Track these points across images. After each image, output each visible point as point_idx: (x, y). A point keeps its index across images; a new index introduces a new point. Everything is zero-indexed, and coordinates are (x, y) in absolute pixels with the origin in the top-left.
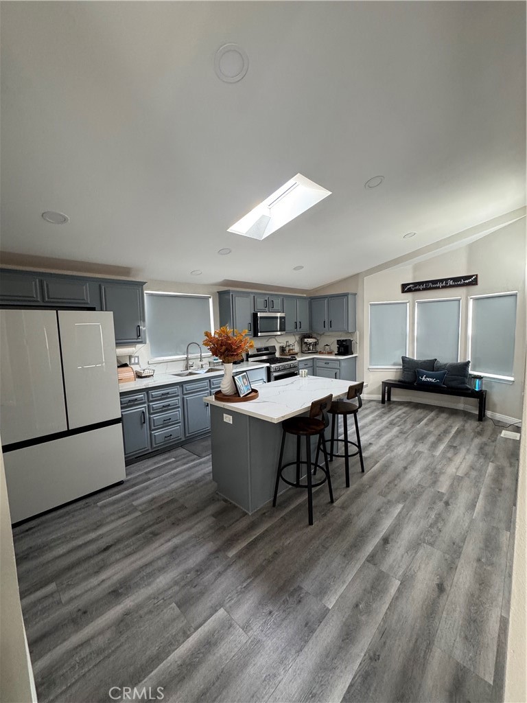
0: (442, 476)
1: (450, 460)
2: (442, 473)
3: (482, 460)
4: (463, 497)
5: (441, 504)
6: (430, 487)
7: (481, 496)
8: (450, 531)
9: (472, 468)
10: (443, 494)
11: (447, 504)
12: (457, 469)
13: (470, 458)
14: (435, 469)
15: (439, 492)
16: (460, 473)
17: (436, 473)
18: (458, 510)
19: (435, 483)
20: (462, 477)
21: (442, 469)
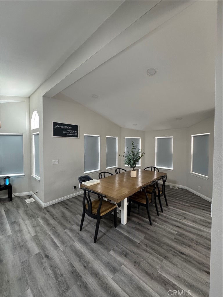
0: (27, 243)
1: (20, 231)
2: (25, 242)
3: (33, 220)
4: (48, 245)
5: (45, 260)
6: (29, 257)
7: (53, 237)
8: (64, 269)
9: (34, 227)
10: (39, 253)
11: (47, 256)
12: (29, 233)
13: (28, 222)
14: (19, 243)
15: (36, 255)
16: (33, 234)
17: (23, 246)
18: (54, 253)
19: (28, 251)
20: (36, 235)
21: (22, 240)
